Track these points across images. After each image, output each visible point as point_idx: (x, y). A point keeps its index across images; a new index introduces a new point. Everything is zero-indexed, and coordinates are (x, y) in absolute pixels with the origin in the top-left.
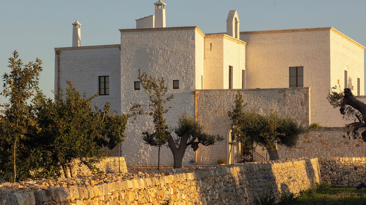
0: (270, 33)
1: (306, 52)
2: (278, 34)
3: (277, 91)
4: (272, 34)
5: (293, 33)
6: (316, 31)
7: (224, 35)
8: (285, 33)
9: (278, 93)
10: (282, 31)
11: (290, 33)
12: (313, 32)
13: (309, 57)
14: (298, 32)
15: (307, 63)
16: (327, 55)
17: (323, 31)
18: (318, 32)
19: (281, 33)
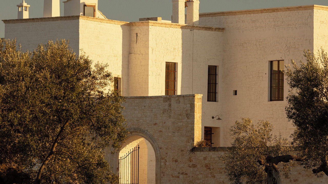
0: (249, 14)
1: (287, 39)
2: (257, 14)
3: (162, 99)
4: (252, 14)
5: (274, 13)
6: (298, 11)
7: (149, 22)
8: (266, 14)
9: (164, 102)
10: (262, 11)
11: (270, 13)
12: (296, 11)
13: (290, 47)
14: (279, 12)
15: (288, 55)
16: (310, 44)
17: (306, 11)
18: (301, 12)
19: (261, 14)
